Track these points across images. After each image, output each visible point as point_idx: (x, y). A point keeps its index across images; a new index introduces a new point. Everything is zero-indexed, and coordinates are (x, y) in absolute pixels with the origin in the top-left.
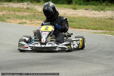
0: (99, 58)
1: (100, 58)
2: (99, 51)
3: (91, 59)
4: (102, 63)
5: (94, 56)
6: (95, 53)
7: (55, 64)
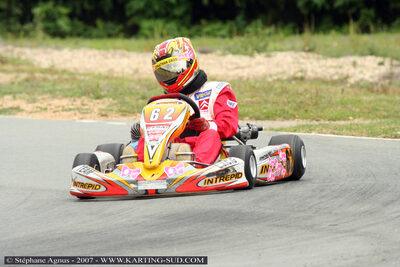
0: (330, 213)
1: (336, 214)
2: (322, 191)
3: (304, 219)
4: (352, 230)
5: (310, 208)
6: (310, 197)
7: (192, 241)
